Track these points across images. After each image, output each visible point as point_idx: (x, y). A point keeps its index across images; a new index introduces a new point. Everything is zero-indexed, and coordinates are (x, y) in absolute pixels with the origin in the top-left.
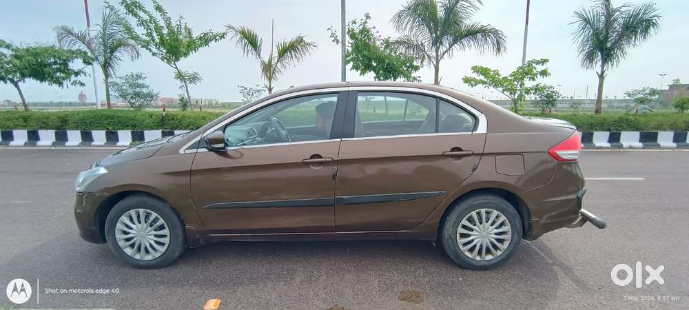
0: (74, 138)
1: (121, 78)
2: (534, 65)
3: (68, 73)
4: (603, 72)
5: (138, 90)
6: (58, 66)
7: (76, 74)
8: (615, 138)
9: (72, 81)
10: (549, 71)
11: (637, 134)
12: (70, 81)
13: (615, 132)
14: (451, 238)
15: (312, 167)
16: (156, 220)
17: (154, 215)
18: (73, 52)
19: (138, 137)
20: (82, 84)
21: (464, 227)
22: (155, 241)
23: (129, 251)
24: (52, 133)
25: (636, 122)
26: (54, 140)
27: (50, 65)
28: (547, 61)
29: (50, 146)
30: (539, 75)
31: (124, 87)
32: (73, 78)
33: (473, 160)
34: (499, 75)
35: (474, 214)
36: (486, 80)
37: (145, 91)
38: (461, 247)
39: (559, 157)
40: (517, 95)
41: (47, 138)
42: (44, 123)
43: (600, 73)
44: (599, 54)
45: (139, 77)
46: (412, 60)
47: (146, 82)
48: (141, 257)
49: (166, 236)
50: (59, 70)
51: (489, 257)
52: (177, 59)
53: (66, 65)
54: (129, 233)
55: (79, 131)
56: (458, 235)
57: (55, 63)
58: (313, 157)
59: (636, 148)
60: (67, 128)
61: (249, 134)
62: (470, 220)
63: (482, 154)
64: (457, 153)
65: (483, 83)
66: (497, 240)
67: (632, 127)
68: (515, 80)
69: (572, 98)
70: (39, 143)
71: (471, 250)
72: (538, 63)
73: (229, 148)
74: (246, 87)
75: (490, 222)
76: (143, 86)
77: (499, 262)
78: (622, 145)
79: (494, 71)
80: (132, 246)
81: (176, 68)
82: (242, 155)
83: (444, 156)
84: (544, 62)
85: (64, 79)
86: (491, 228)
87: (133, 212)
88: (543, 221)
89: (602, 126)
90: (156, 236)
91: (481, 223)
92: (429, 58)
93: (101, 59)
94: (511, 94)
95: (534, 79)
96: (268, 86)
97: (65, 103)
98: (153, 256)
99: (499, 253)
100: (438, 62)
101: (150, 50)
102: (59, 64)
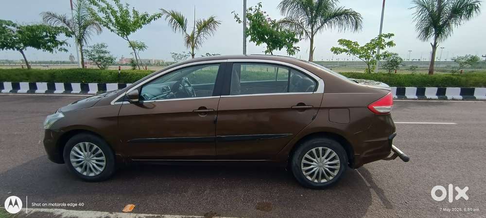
0: (60, 88)
1: (91, 47)
2: (383, 38)
3: (56, 43)
4: (435, 43)
5: (102, 55)
6: (49, 38)
7: (61, 44)
8: (441, 93)
9: (59, 49)
10: (394, 43)
11: (458, 89)
12: (58, 48)
13: (442, 87)
14: (297, 166)
15: (200, 115)
16: (97, 150)
17: (95, 147)
18: (59, 28)
19: (102, 88)
20: (66, 50)
21: (307, 159)
22: (96, 164)
23: (79, 170)
24: (45, 85)
25: (458, 80)
26: (47, 89)
27: (43, 38)
28: (393, 35)
29: (43, 94)
30: (386, 46)
31: (93, 53)
32: (59, 47)
33: (313, 112)
34: (358, 45)
35: (314, 150)
36: (347, 49)
37: (107, 55)
38: (304, 173)
39: (376, 111)
40: (370, 60)
41: (42, 88)
42: (39, 77)
43: (433, 44)
44: (434, 29)
45: (103, 46)
46: (294, 34)
47: (107, 49)
48: (87, 174)
49: (103, 161)
50: (50, 41)
51: (324, 181)
52: (128, 34)
53: (54, 38)
54: (79, 158)
55: (63, 84)
56: (302, 164)
57: (47, 36)
58: (200, 108)
59: (457, 100)
60: (55, 81)
61: (163, 90)
62: (311, 154)
63: (319, 108)
64: (301, 107)
65: (346, 51)
66: (329, 169)
67: (455, 84)
68: (369, 49)
69: (419, 60)
70: (37, 91)
71: (311, 175)
72: (386, 36)
73: (144, 102)
74: (176, 53)
75: (325, 156)
76: (105, 52)
77: (331, 184)
78: (447, 97)
79: (354, 43)
80: (81, 166)
81: (128, 40)
82: (155, 106)
83: (292, 109)
84: (390, 35)
85: (54, 47)
86: (325, 161)
87: (81, 144)
88: (363, 155)
89: (432, 83)
90: (97, 160)
91: (319, 157)
92: (306, 32)
93: (77, 33)
94: (366, 59)
95: (383, 48)
96: (192, 53)
97: (60, 62)
98: (95, 174)
99: (331, 178)
100: (313, 36)
101: (109, 28)
102: (50, 37)
